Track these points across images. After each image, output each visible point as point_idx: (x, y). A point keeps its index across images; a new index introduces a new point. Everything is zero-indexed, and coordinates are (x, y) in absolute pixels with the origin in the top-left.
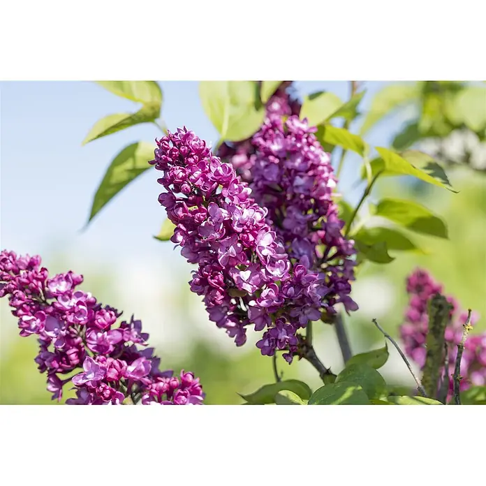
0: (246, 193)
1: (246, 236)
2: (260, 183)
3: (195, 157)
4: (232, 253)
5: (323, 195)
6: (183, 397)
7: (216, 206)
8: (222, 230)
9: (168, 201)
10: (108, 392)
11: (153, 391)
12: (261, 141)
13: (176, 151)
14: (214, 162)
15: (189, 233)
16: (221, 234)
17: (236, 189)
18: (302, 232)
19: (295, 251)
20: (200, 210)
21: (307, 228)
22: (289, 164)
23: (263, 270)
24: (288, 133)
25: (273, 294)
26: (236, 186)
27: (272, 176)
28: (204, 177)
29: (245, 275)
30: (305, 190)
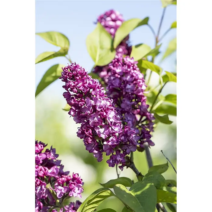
0: (103, 93)
1: (102, 113)
2: (111, 87)
3: (79, 76)
4: (96, 120)
5: (139, 93)
6: (73, 185)
7: (89, 99)
8: (92, 110)
9: (67, 96)
10: (39, 182)
11: (60, 181)
12: (112, 67)
13: (71, 73)
14: (88, 78)
15: (77, 110)
16: (91, 111)
17: (98, 91)
18: (129, 110)
19: (126, 119)
20: (81, 101)
21: (132, 108)
22: (124, 78)
23: (110, 128)
24: (124, 64)
25: (115, 139)
26: (98, 90)
27: (116, 83)
28: (83, 85)
29: (102, 130)
30: (131, 91)
